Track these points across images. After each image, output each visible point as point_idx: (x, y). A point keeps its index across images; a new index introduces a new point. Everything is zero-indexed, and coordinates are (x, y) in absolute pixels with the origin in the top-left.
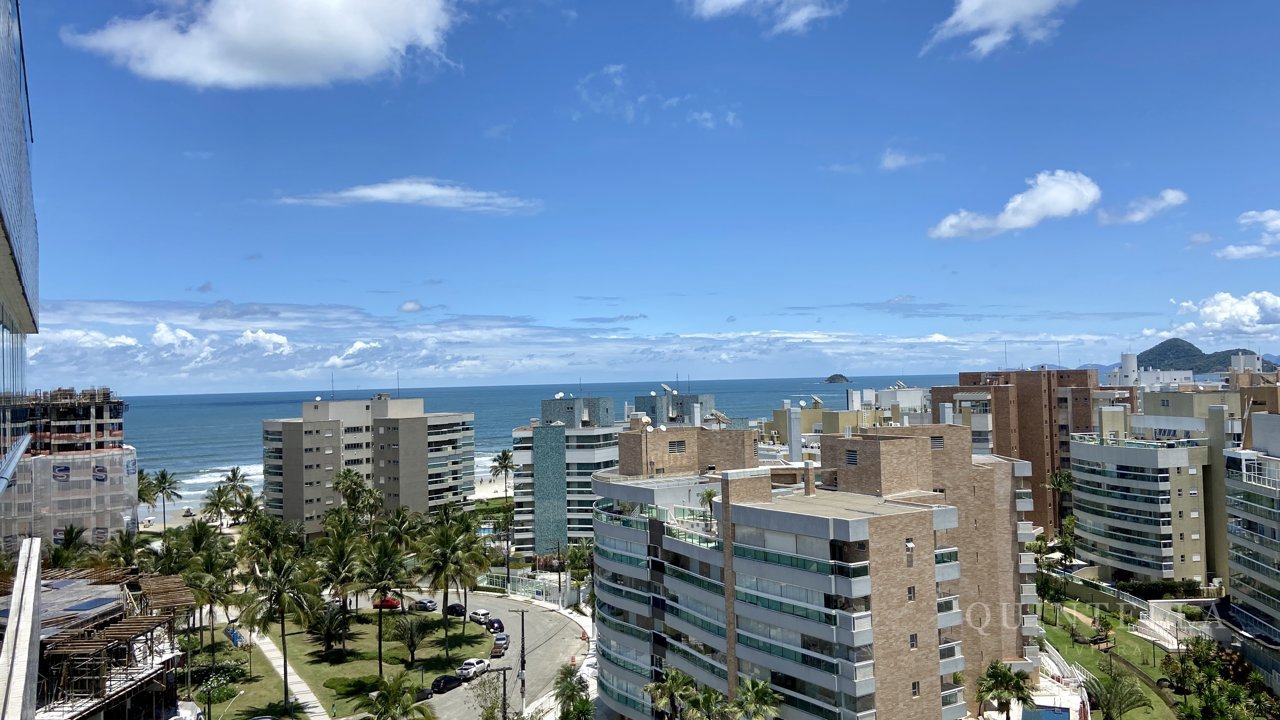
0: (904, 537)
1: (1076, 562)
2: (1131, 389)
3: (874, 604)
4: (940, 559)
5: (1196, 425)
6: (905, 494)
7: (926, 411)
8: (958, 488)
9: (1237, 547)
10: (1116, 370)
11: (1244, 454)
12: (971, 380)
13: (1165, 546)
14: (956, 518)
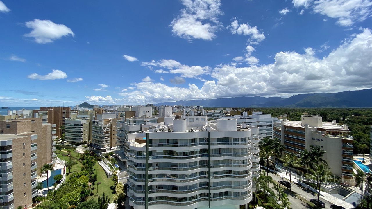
0: (23, 142)
1: (64, 142)
2: (77, 111)
3: (13, 159)
4: (32, 146)
5: (88, 116)
6: (24, 133)
7: (31, 115)
8: (38, 131)
9: (94, 135)
10: (75, 107)
11: (95, 120)
12: (43, 109)
13: (82, 136)
14: (37, 137)
